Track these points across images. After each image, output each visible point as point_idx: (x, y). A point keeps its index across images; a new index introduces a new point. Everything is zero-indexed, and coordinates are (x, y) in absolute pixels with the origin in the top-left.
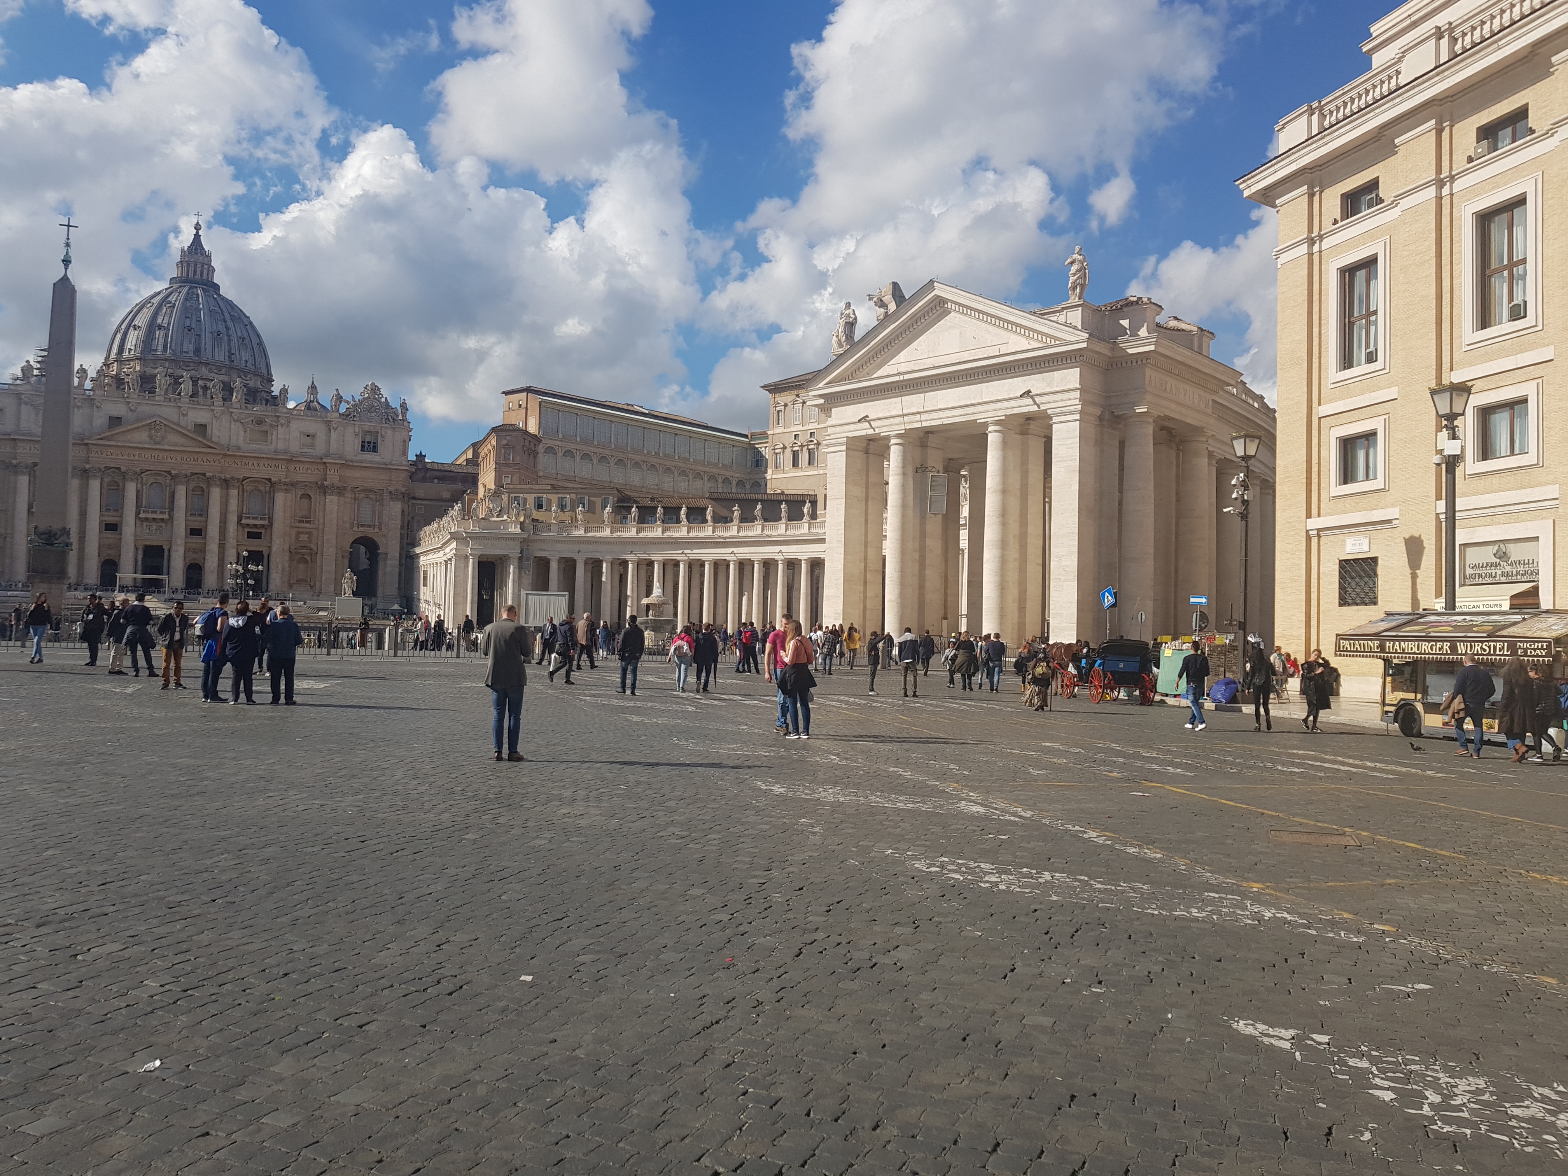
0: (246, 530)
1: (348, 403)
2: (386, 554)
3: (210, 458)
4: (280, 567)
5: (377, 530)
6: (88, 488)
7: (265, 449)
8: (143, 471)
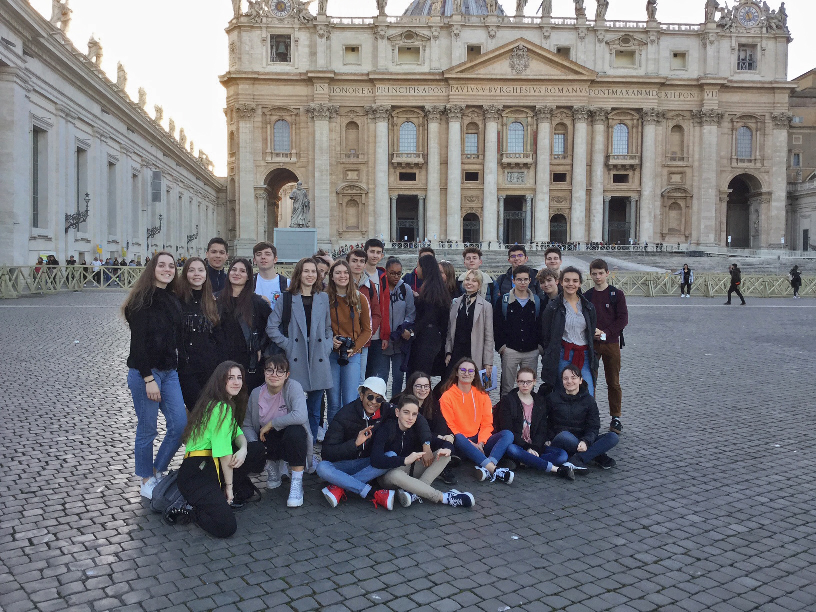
0: (613, 173)
1: (722, 10)
2: (770, 194)
3: (577, 87)
4: (653, 216)
5: (759, 165)
6: (448, 134)
7: (634, 73)
8: (506, 107)
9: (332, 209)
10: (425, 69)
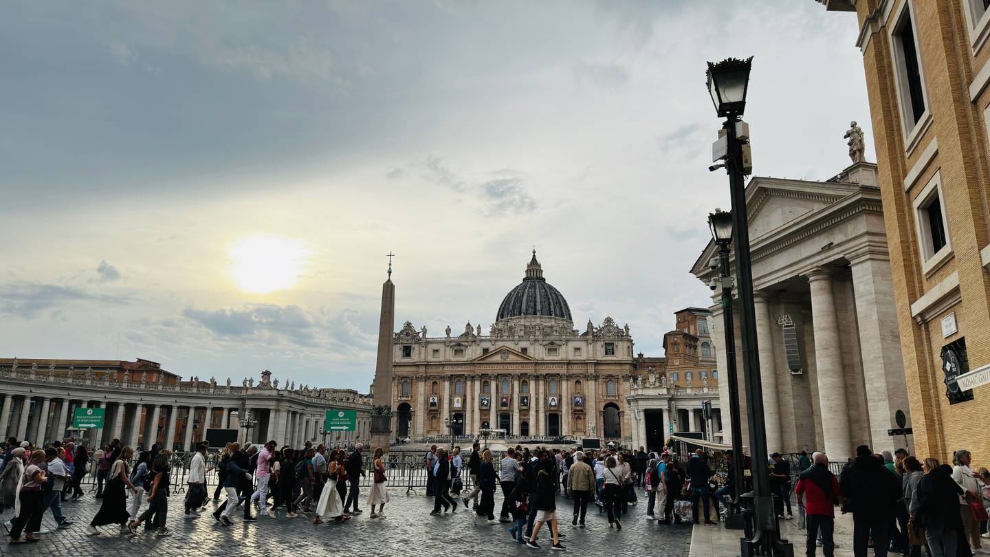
1: (597, 328)
3: (529, 366)
4: (568, 422)
5: (617, 398)
6: (474, 386)
7: (556, 358)
8: (498, 375)
9: (424, 420)
10: (465, 359)
